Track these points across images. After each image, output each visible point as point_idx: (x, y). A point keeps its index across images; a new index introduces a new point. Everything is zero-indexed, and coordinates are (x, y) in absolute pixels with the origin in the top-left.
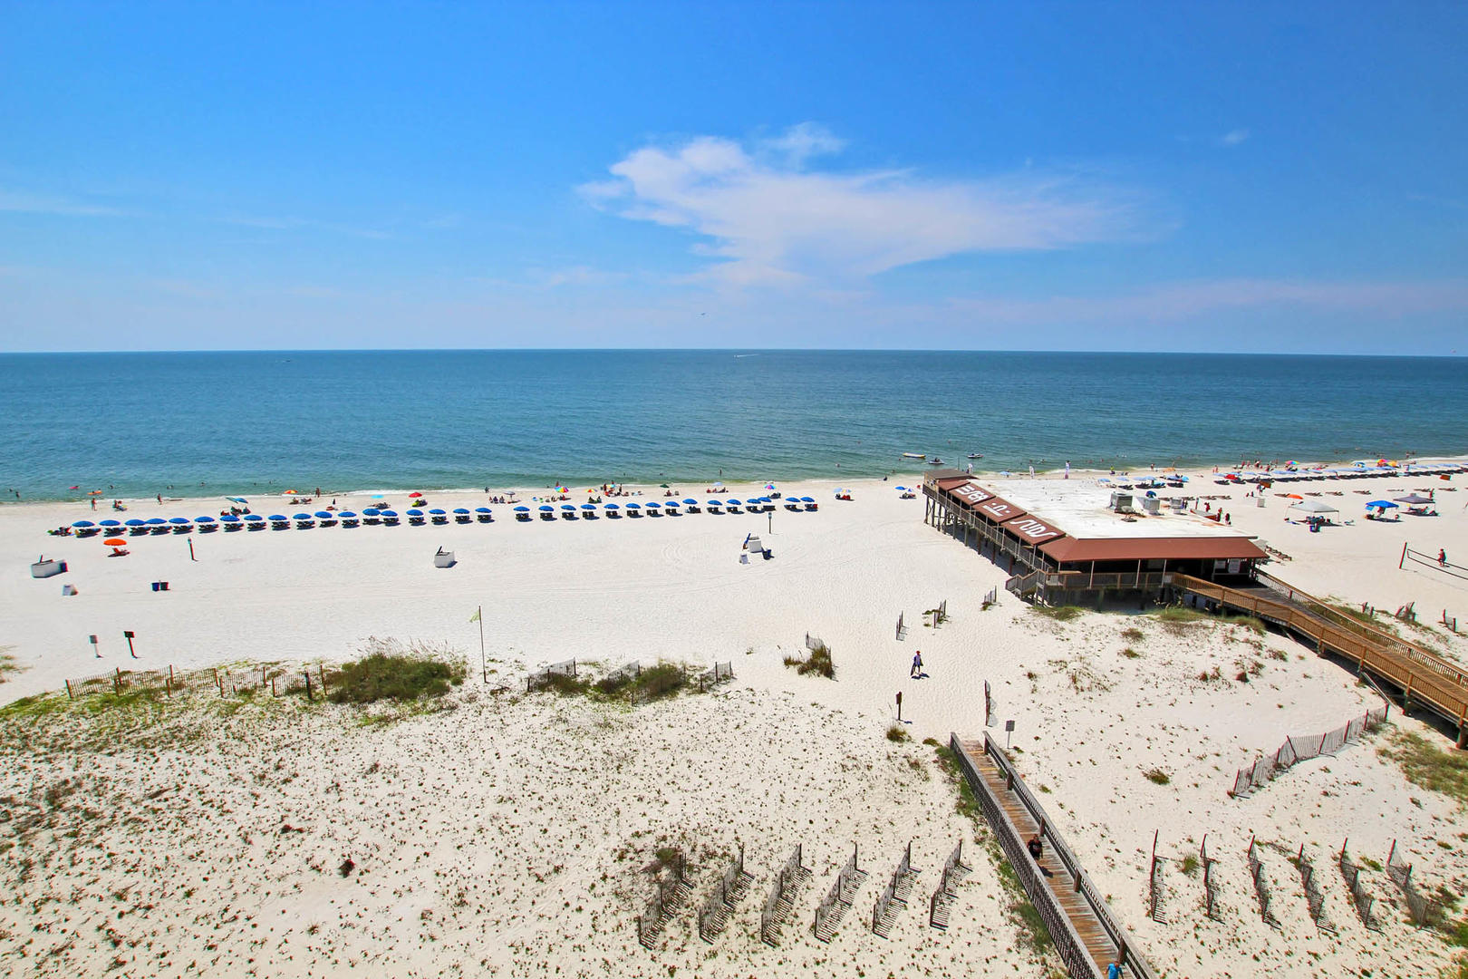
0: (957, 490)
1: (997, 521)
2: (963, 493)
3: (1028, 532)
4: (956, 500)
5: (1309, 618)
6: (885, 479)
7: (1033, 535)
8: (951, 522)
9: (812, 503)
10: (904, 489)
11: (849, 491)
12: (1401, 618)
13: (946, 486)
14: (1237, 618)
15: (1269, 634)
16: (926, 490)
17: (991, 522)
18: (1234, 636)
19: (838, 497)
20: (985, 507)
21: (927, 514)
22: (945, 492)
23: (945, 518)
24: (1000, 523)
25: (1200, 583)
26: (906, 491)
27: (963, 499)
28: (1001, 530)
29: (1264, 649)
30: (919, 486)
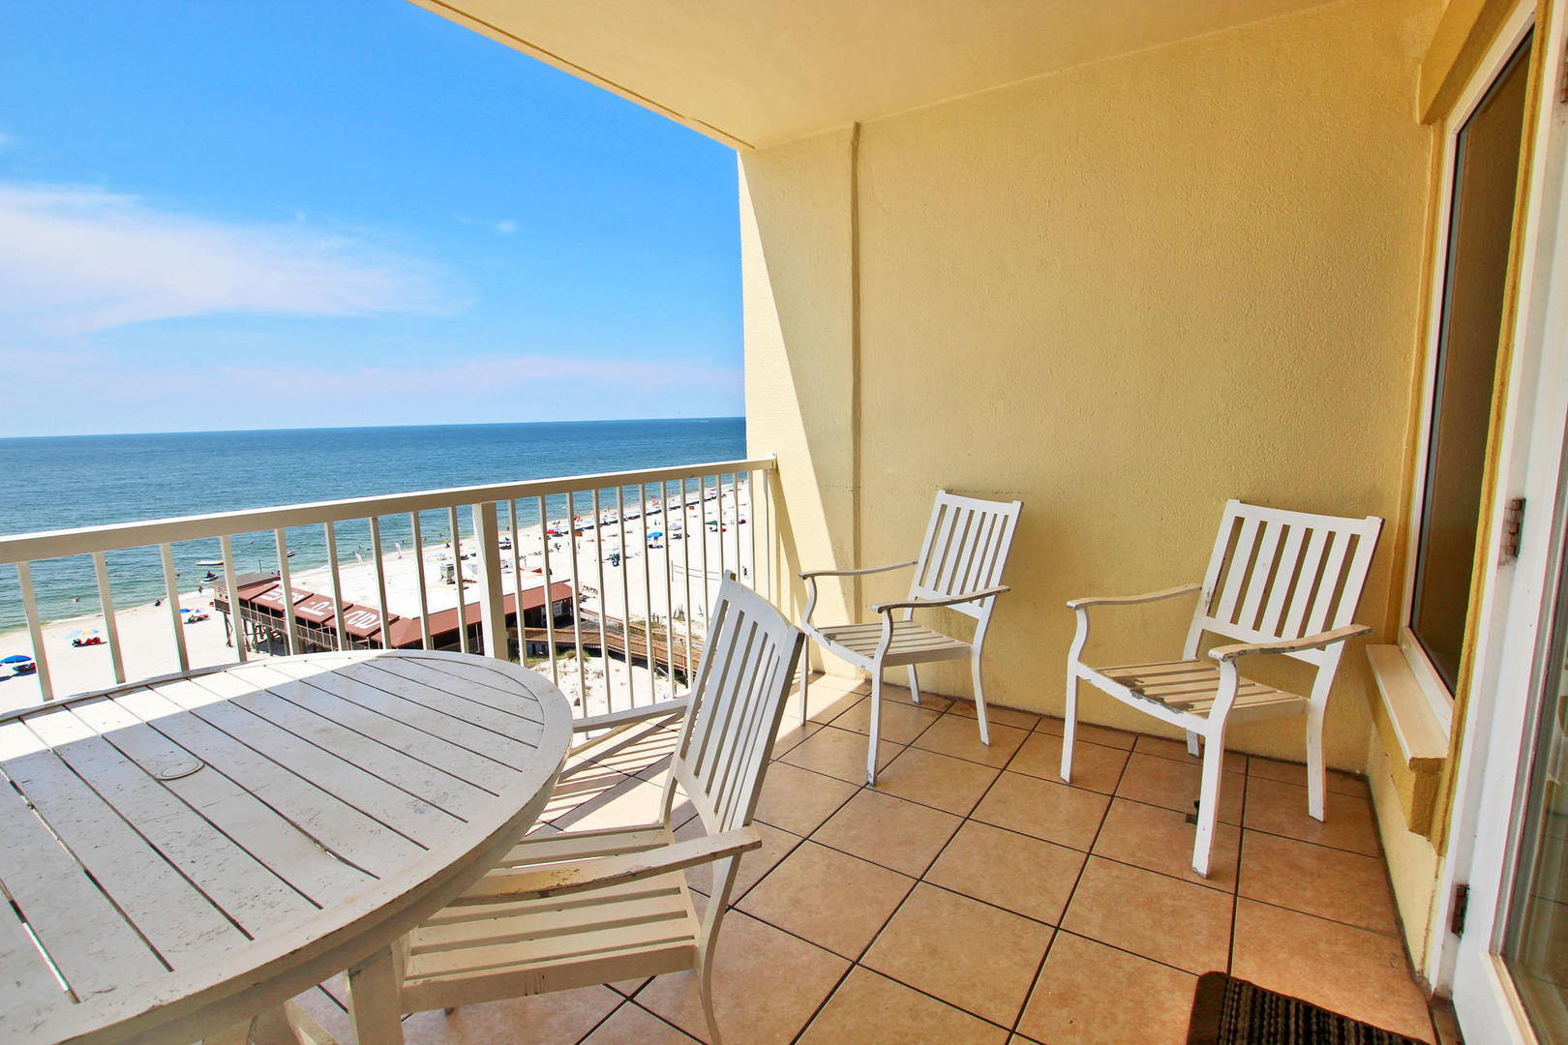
0: (262, 597)
1: (319, 621)
2: (271, 599)
3: (357, 625)
4: (263, 609)
5: (616, 636)
6: (158, 604)
7: (364, 626)
8: (265, 637)
9: (28, 663)
10: (188, 611)
11: (96, 632)
12: (678, 618)
13: (247, 595)
14: (567, 653)
15: (593, 659)
16: (221, 605)
17: (313, 625)
18: (567, 670)
19: (78, 644)
20: (303, 609)
21: (228, 635)
22: (246, 602)
23: (255, 634)
24: (323, 622)
25: (532, 632)
26: (193, 613)
27: (271, 606)
28: (326, 631)
29: (590, 672)
30: (212, 603)
